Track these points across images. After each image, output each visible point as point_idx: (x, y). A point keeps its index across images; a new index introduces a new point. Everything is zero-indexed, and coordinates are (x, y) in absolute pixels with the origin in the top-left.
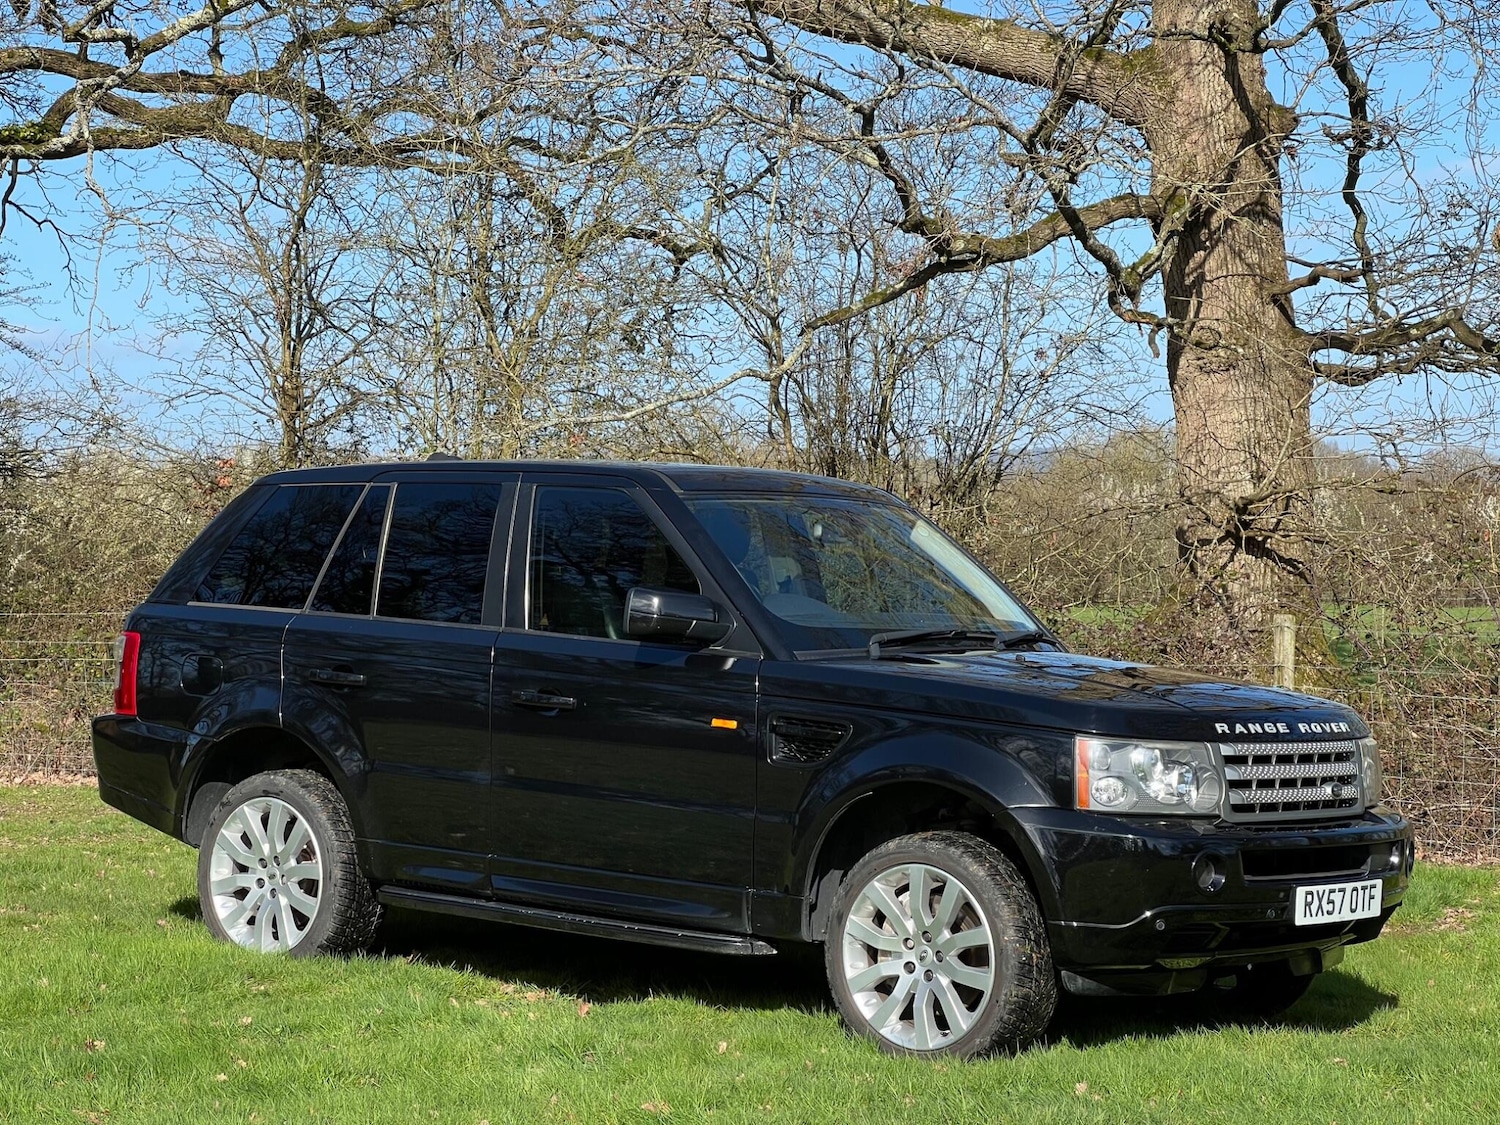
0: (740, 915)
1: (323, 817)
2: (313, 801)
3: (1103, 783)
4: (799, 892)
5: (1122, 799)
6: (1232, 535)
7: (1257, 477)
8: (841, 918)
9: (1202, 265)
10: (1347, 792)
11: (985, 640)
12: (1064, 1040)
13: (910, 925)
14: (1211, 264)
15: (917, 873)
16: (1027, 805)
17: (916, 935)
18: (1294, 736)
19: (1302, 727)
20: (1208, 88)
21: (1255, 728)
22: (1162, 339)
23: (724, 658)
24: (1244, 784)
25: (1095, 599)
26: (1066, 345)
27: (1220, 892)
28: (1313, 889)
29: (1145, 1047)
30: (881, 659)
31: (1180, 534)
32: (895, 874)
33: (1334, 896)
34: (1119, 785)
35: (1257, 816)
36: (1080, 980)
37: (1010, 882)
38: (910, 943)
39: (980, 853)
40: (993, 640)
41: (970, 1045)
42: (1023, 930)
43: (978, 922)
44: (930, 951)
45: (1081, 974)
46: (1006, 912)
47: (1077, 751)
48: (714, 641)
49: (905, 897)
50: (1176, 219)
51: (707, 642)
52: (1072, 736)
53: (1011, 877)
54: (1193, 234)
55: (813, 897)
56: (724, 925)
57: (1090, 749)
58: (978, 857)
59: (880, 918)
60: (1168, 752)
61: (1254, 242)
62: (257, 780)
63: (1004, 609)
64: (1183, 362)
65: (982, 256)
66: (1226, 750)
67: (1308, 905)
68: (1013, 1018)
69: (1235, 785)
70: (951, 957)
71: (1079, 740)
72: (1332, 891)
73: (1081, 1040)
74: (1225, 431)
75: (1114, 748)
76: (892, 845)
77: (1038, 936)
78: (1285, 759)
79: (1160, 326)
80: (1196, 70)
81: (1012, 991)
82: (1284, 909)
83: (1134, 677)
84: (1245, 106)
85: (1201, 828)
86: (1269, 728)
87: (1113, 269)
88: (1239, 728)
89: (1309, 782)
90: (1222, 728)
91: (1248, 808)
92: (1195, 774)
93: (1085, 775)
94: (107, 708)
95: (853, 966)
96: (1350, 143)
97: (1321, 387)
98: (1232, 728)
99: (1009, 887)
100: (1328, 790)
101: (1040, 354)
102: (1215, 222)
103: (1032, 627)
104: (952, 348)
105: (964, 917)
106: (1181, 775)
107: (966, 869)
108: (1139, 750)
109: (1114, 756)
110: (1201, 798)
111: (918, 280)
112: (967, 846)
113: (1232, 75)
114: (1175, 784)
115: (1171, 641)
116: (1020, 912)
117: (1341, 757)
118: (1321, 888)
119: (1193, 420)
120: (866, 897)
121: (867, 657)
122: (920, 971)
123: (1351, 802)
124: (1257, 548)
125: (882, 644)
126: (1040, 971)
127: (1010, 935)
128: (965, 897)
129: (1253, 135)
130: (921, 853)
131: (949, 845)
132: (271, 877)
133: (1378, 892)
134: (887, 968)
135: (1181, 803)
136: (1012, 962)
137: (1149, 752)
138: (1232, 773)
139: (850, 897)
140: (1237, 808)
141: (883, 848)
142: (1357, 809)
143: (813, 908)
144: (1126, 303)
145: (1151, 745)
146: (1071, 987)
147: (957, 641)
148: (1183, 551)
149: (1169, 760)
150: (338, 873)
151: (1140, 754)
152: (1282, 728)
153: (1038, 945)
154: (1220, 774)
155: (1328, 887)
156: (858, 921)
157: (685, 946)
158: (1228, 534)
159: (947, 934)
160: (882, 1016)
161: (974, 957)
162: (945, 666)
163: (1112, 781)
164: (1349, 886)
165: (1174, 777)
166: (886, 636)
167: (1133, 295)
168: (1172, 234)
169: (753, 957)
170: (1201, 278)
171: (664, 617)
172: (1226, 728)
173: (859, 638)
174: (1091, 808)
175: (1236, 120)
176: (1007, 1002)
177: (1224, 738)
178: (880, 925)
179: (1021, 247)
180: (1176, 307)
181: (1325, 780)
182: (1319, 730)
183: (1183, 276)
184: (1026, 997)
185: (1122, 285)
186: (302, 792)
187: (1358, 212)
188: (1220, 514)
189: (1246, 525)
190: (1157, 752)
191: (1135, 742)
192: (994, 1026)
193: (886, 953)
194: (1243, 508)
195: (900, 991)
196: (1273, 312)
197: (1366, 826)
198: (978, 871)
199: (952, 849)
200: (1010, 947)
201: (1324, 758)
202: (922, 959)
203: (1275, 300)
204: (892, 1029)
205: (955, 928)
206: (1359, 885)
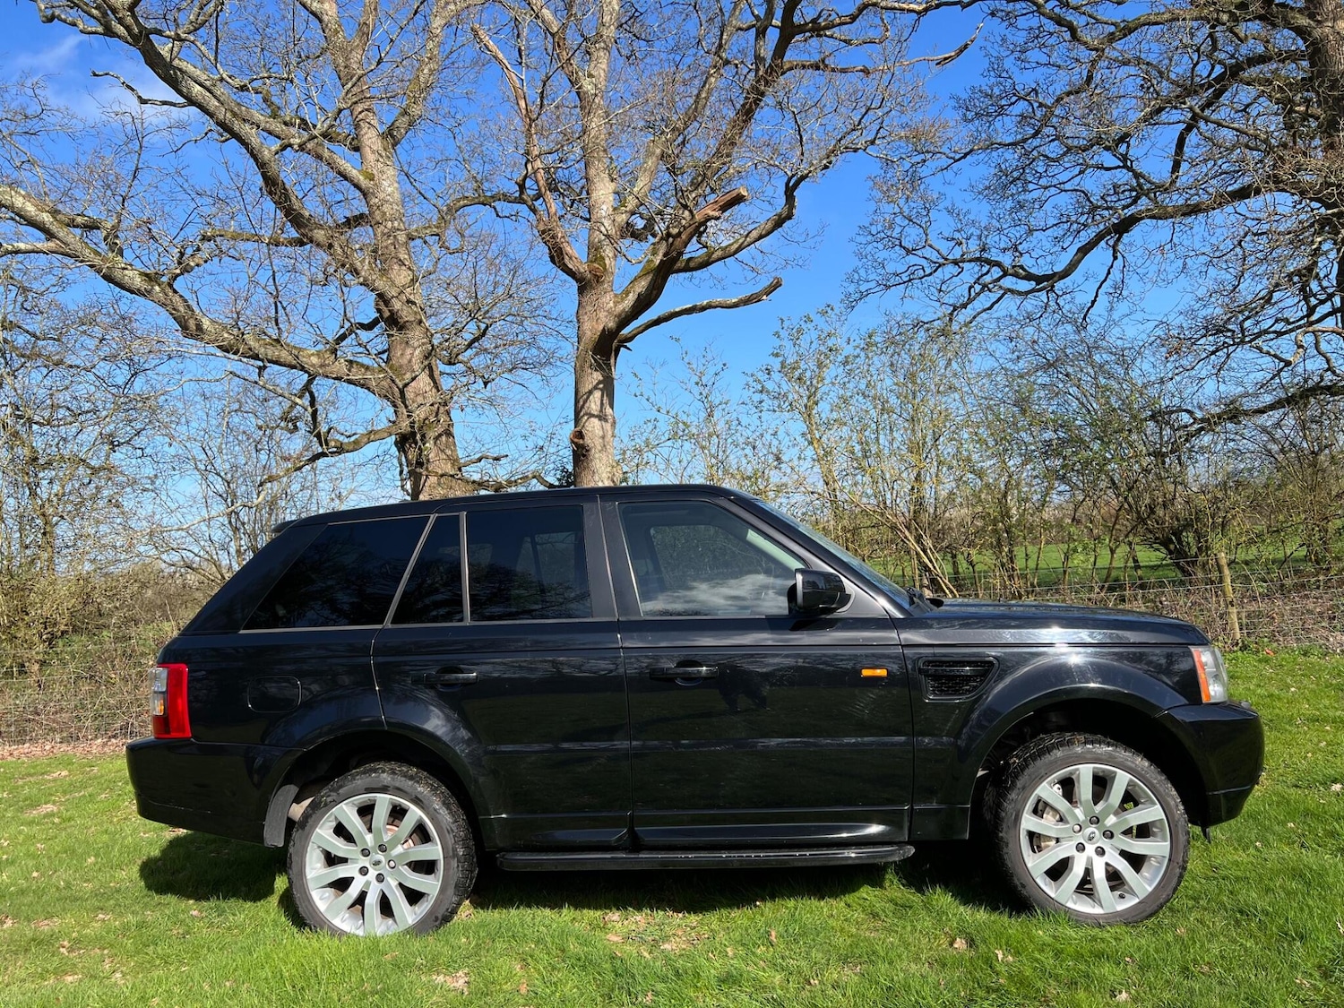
0: (902, 828)
1: (438, 802)
2: (424, 790)
8: (1018, 817)
13: (1080, 814)
16: (1174, 705)
17: (1084, 821)
38: (1076, 828)
47: (1196, 659)
57: (1202, 656)
70: (1121, 834)
71: (1193, 650)
76: (1057, 753)
93: (1204, 676)
122: (1089, 848)
130: (1089, 756)
134: (1065, 851)
139: (1025, 799)
159: (1112, 815)
174: (1211, 701)
186: (410, 784)
202: (1091, 839)
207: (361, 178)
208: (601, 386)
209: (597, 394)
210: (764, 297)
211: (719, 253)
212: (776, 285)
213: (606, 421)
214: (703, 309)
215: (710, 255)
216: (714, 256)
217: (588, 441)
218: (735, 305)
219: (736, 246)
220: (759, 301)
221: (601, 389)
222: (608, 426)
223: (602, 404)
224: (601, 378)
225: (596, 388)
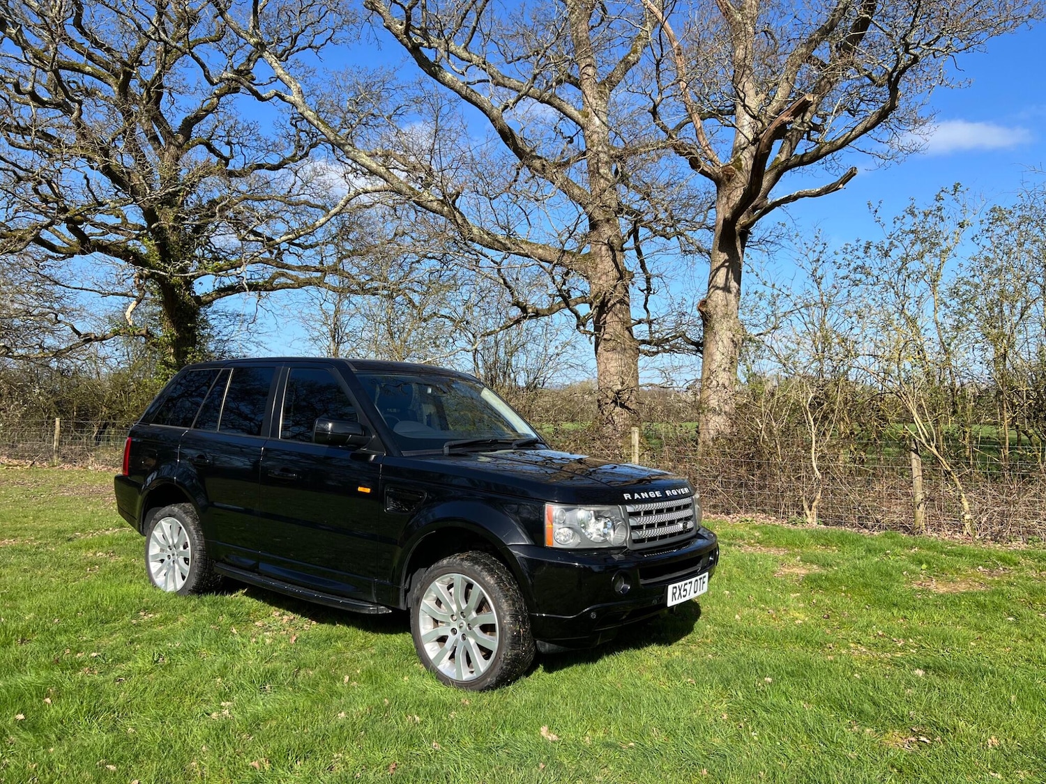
0: (371, 593)
1: (192, 528)
2: (189, 520)
3: (562, 531)
4: (399, 584)
5: (571, 541)
6: (615, 402)
7: (623, 383)
8: (418, 601)
9: (605, 318)
10: (690, 525)
11: (506, 444)
12: (541, 666)
13: (454, 607)
14: (608, 318)
15: (458, 578)
16: (518, 542)
17: (457, 614)
18: (665, 498)
19: (668, 493)
20: (608, 264)
21: (644, 495)
22: (593, 338)
23: (369, 456)
24: (640, 527)
25: (573, 421)
26: (565, 345)
27: (628, 594)
28: (676, 585)
29: (584, 670)
30: (450, 455)
31: (599, 401)
32: (447, 578)
33: (688, 587)
34: (571, 532)
35: (647, 545)
36: (547, 645)
37: (509, 586)
38: (455, 617)
39: (492, 569)
40: (511, 444)
41: (484, 682)
42: (515, 617)
43: (489, 609)
44: (465, 623)
45: (548, 642)
46: (505, 606)
47: (546, 513)
48: (362, 446)
49: (452, 590)
50: (597, 302)
51: (360, 445)
52: (544, 503)
53: (510, 583)
54: (603, 308)
55: (407, 586)
56: (363, 598)
57: (554, 510)
58: (491, 572)
59: (439, 602)
60: (598, 512)
61: (620, 311)
62: (167, 509)
63: (522, 428)
64: (599, 348)
65: (537, 314)
66: (630, 509)
67: (674, 594)
68: (509, 667)
69: (634, 528)
70: (476, 629)
71: (548, 506)
72: (686, 584)
73: (549, 669)
74: (612, 370)
75: (567, 510)
76: (445, 562)
77: (524, 618)
78: (660, 511)
79: (592, 335)
80: (603, 258)
81: (508, 653)
82: (661, 598)
83: (581, 463)
84: (618, 270)
85: (617, 557)
86: (652, 495)
87: (578, 317)
88: (636, 496)
89: (671, 523)
90: (627, 496)
91: (641, 541)
92: (613, 524)
93: (550, 526)
94: (119, 471)
95: (425, 627)
96: (645, 292)
97: (641, 356)
98: (633, 496)
99: (508, 590)
100: (681, 525)
101: (556, 347)
102: (609, 305)
103: (534, 436)
104: (529, 346)
105: (482, 606)
106: (605, 523)
107: (484, 579)
108: (582, 511)
109: (568, 514)
110: (617, 537)
111: (518, 322)
112: (485, 564)
113: (614, 260)
114: (602, 529)
115: (596, 436)
116: (514, 605)
117: (686, 507)
118: (680, 584)
119: (602, 367)
120: (431, 590)
121: (441, 456)
122: (459, 634)
123: (690, 530)
124: (622, 406)
125: (451, 447)
126: (524, 640)
127: (508, 619)
128: (483, 594)
129: (621, 278)
130: (460, 568)
131: (475, 564)
132: (173, 555)
133: (706, 580)
134: (443, 630)
135: (605, 541)
136: (509, 635)
137: (587, 512)
138: (633, 522)
139: (423, 590)
140: (635, 541)
141: (440, 563)
142: (693, 533)
143: (407, 591)
144: (582, 328)
145: (588, 509)
146: (542, 650)
147: (494, 444)
148: (599, 406)
149: (598, 517)
150: (197, 556)
151: (582, 513)
152: (658, 494)
153: (524, 624)
154: (626, 522)
155: (683, 583)
156: (427, 602)
157: (343, 608)
158: (613, 401)
159: (474, 614)
160: (440, 657)
161: (488, 628)
162: (484, 460)
163: (566, 529)
164: (693, 580)
165: (601, 525)
166: (453, 443)
167: (584, 325)
168: (596, 307)
169: (378, 615)
170: (605, 323)
171: (334, 435)
172: (629, 496)
173: (439, 443)
174: (554, 546)
175: (615, 273)
176: (505, 659)
177: (629, 502)
178: (440, 606)
179: (551, 311)
180: (598, 328)
181: (679, 520)
182: (676, 494)
183: (599, 321)
184: (517, 655)
185: (581, 322)
186: (184, 515)
187: (648, 311)
188: (610, 394)
189: (619, 398)
190: (592, 512)
191: (579, 506)
192: (497, 671)
193: (441, 622)
194: (618, 393)
195: (449, 644)
196: (627, 333)
197: (700, 542)
198: (490, 580)
199: (476, 566)
200: (507, 627)
201: (678, 508)
202: (460, 627)
203: (627, 328)
204: (445, 666)
205: (479, 610)
206: (698, 578)
207: (580, 116)
208: (727, 264)
209: (723, 271)
210: (841, 186)
211: (827, 147)
212: (851, 175)
213: (729, 292)
214: (795, 198)
215: (819, 149)
216: (823, 150)
217: (710, 308)
218: (818, 194)
219: (842, 140)
220: (837, 189)
221: (726, 267)
222: (732, 297)
223: (727, 279)
224: (727, 257)
225: (722, 265)
